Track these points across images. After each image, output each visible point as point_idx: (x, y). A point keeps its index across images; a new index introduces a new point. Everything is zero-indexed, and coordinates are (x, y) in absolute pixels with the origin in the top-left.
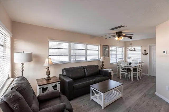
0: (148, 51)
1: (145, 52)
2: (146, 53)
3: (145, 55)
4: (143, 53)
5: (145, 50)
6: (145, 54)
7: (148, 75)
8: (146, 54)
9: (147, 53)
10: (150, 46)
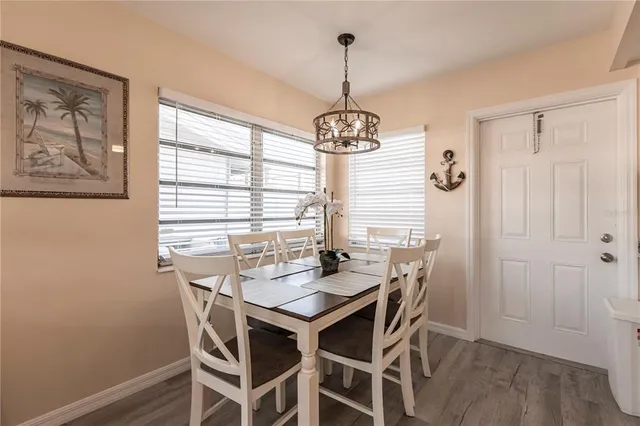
0: (465, 164)
1: (447, 167)
2: (456, 172)
3: (452, 186)
4: (434, 176)
5: (449, 155)
6: (449, 178)
7: (467, 334)
8: (455, 179)
9: (462, 176)
10: (480, 122)
